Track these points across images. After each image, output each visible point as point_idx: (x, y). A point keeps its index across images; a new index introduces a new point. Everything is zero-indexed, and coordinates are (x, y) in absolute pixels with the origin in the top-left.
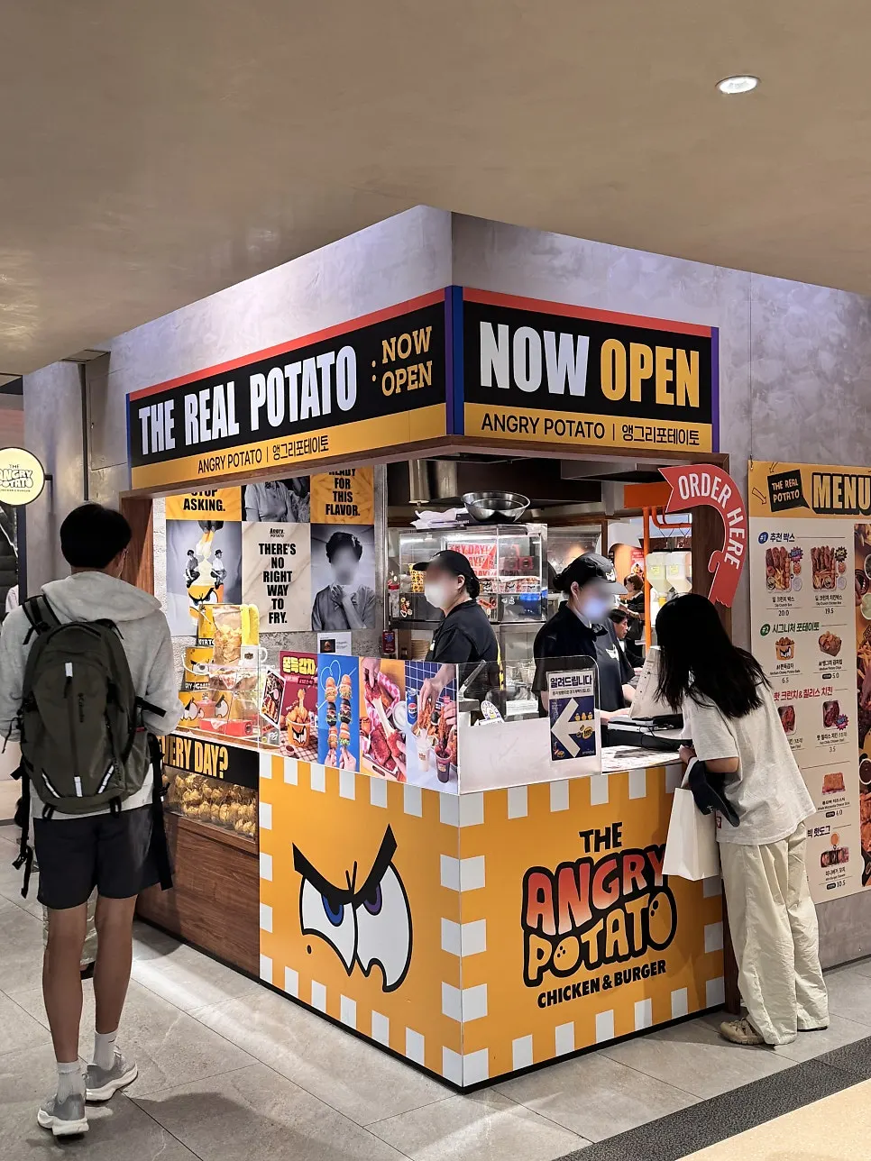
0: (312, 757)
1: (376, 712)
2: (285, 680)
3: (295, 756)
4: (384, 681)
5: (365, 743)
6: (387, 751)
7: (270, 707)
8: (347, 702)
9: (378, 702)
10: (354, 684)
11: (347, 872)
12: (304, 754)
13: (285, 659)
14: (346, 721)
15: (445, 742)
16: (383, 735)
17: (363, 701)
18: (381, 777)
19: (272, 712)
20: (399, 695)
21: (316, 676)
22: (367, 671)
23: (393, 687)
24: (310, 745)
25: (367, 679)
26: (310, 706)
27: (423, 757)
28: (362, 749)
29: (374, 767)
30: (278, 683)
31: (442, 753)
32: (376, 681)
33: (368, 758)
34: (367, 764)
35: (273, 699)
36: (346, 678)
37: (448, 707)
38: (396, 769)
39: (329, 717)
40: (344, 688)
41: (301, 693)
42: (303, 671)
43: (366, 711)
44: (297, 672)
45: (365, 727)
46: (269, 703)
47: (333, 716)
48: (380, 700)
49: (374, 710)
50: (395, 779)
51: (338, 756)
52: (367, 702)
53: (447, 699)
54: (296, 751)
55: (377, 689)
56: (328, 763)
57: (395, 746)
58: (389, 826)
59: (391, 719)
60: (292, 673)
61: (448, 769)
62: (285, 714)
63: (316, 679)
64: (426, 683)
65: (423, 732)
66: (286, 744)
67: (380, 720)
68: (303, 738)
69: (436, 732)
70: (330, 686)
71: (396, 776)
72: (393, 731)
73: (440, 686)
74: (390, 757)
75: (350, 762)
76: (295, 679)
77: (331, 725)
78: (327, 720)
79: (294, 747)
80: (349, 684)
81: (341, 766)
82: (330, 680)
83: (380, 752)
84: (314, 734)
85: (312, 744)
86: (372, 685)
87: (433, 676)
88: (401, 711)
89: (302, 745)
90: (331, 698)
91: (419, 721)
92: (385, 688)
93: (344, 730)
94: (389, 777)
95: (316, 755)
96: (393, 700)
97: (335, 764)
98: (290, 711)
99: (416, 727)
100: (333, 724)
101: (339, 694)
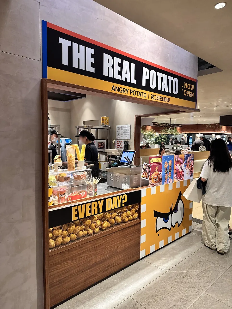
0: (160, 184)
1: (178, 167)
2: (151, 165)
3: (155, 186)
4: (180, 160)
5: (175, 175)
6: (180, 175)
7: (145, 175)
8: (171, 167)
9: (178, 165)
10: (173, 162)
11: (170, 208)
12: (157, 184)
13: (151, 159)
14: (170, 171)
15: (191, 169)
16: (179, 172)
17: (175, 165)
18: (179, 181)
19: (146, 176)
20: (183, 162)
21: (162, 162)
22: (176, 158)
23: (182, 160)
24: (159, 181)
25: (176, 160)
26: (160, 170)
27: (187, 173)
28: (174, 176)
29: (177, 180)
30: (148, 167)
31: (191, 171)
32: (178, 160)
33: (176, 178)
34: (175, 180)
35: (146, 172)
36: (170, 161)
37: (192, 162)
38: (182, 178)
39: (165, 172)
40: (170, 163)
41: (157, 168)
42: (157, 161)
43: (175, 167)
44: (155, 162)
45: (175, 171)
46: (145, 173)
47: (166, 171)
48: (179, 164)
49: (177, 167)
50: (181, 180)
51: (168, 181)
52: (176, 165)
53: (192, 161)
54: (155, 184)
55: (178, 162)
56: (165, 183)
57: (182, 173)
58: (180, 191)
59: (181, 168)
60: (154, 163)
61: (192, 174)
62: (151, 175)
63: (162, 163)
64: (189, 158)
65: (187, 168)
66: (151, 183)
67: (179, 169)
68: (157, 180)
69: (190, 168)
70: (166, 164)
71: (182, 180)
72: (181, 170)
73: (191, 158)
74: (181, 176)
75: (171, 181)
76: (155, 164)
77: (166, 174)
78: (165, 173)
79: (154, 183)
80: (171, 162)
81: (169, 183)
82: (166, 162)
83: (178, 175)
84: (161, 177)
85: (160, 180)
86: (177, 161)
87: (190, 157)
88: (183, 165)
89: (157, 182)
90: (166, 167)
91: (187, 166)
92: (180, 161)
93: (170, 174)
94: (180, 180)
95: (161, 183)
96: (182, 163)
97: (167, 183)
98: (153, 174)
99: (186, 168)
100: (166, 173)
101: (168, 165)
